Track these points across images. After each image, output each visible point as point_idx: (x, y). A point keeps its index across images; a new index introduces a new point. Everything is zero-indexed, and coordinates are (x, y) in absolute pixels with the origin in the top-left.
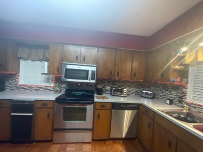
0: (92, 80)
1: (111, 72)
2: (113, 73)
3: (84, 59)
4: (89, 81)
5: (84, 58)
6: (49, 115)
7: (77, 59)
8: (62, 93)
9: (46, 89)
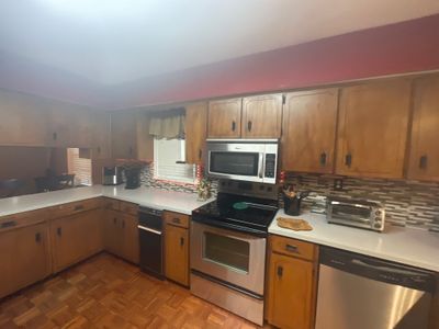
0: (266, 176)
1: (324, 156)
2: (329, 159)
3: (250, 128)
4: (260, 180)
5: (250, 123)
6: (182, 240)
7: (233, 129)
8: (213, 199)
9: (188, 189)
